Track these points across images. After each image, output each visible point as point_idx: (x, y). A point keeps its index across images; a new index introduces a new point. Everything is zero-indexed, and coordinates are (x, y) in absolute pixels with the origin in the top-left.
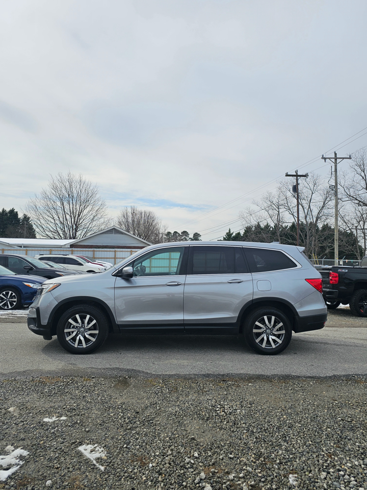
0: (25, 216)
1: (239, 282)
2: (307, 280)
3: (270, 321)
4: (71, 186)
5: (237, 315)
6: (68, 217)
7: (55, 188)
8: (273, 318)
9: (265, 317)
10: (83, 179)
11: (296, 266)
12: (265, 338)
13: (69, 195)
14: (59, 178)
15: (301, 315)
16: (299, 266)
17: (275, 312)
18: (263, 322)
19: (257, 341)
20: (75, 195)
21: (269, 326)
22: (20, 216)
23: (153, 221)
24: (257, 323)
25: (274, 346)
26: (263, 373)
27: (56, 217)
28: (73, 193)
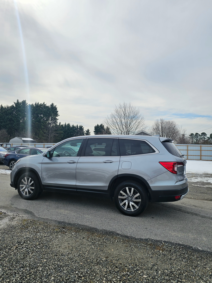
0: (107, 127)
1: (111, 162)
2: (161, 163)
3: (130, 192)
4: (125, 110)
5: (108, 185)
6: (124, 127)
7: (117, 111)
8: (133, 189)
9: (127, 188)
10: (131, 105)
11: (155, 152)
12: (127, 203)
13: (124, 115)
14: (119, 106)
15: (153, 189)
16: (157, 152)
17: (134, 185)
18: (125, 191)
19: (121, 204)
20: (127, 115)
21: (130, 194)
22: (105, 127)
23: (175, 126)
24: (121, 192)
25: (133, 210)
26: (104, 229)
27: (118, 128)
28: (126, 114)
